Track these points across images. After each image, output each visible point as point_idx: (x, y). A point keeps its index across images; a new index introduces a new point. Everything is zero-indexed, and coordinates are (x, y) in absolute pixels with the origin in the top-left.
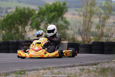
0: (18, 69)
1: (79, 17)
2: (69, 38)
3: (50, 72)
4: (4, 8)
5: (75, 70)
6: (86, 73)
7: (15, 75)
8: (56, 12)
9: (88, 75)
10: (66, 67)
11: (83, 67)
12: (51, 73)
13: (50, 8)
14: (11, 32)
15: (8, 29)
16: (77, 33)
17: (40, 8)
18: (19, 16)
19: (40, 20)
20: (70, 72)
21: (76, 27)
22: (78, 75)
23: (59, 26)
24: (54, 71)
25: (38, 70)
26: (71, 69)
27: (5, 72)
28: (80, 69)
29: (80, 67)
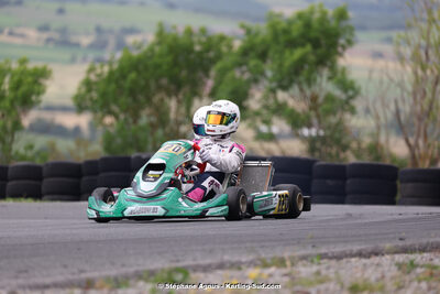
0: (161, 264)
1: (399, 66)
2: (359, 144)
3: (286, 275)
4: (111, 31)
5: (380, 269)
6: (420, 281)
7: (149, 286)
8: (309, 48)
9: (429, 289)
10: (346, 256)
11: (412, 257)
12: (286, 279)
13: (286, 32)
14: (135, 122)
15: (125, 111)
16: (389, 126)
17: (248, 32)
18: (169, 59)
19: (247, 76)
20: (359, 275)
21: (385, 105)
22: (390, 286)
23: (320, 100)
24: (299, 272)
25: (237, 266)
26: (365, 265)
27: (113, 272)
28: (400, 266)
29: (400, 258)
